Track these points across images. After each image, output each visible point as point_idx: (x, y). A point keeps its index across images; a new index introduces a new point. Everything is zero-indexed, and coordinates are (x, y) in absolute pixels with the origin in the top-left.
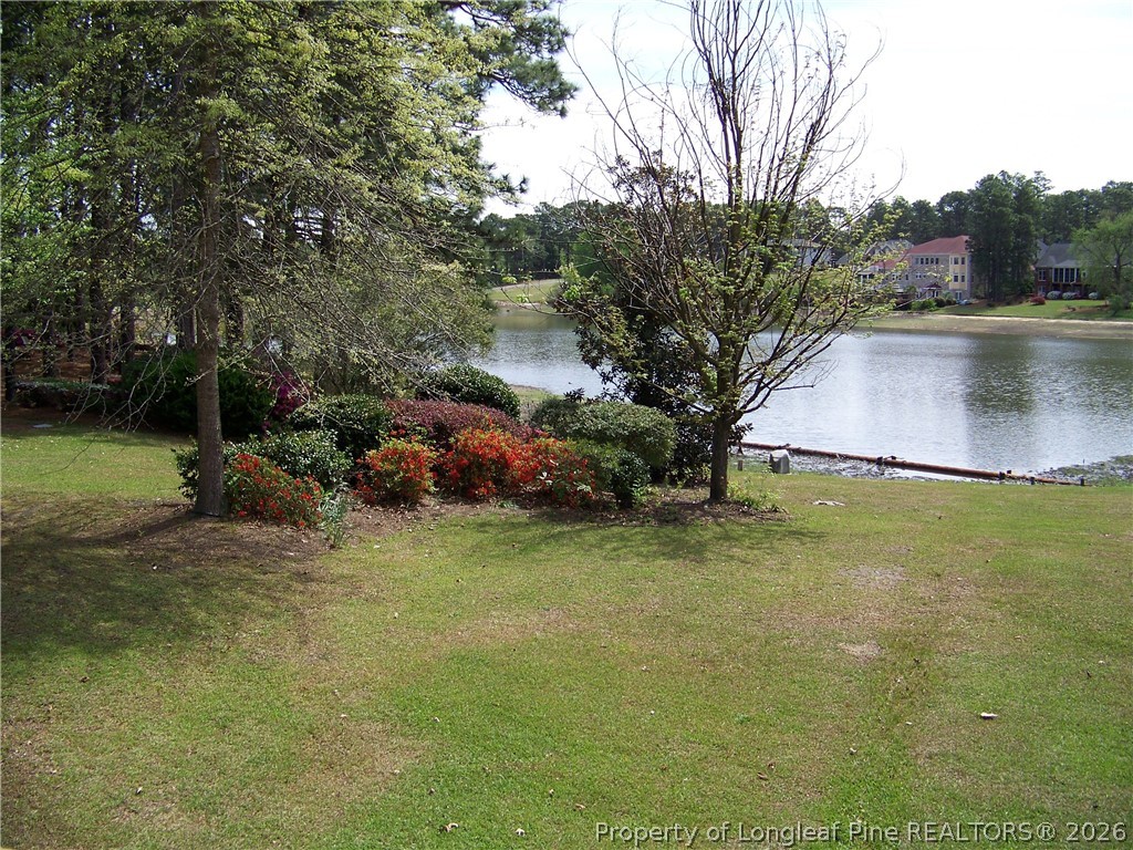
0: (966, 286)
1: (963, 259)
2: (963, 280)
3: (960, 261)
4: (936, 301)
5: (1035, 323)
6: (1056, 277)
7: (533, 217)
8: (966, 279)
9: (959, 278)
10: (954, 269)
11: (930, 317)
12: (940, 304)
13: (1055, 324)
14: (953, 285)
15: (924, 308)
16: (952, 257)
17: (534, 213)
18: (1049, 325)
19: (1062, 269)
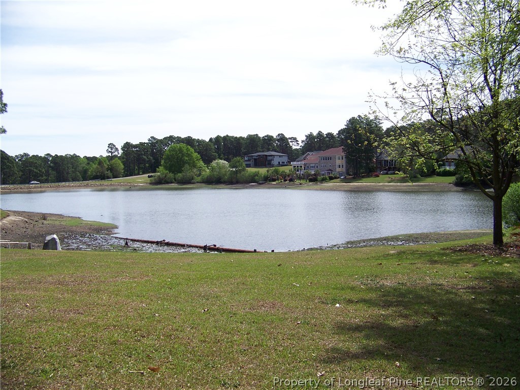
0: (344, 170)
1: (342, 157)
2: (343, 167)
3: (341, 158)
4: (329, 177)
5: (373, 185)
6: (385, 164)
7: (147, 143)
8: (344, 167)
9: (341, 166)
10: (338, 162)
11: (325, 184)
12: (331, 178)
13: (381, 185)
14: (338, 169)
15: (324, 180)
16: (337, 157)
17: (148, 142)
18: (379, 186)
19: (387, 161)
